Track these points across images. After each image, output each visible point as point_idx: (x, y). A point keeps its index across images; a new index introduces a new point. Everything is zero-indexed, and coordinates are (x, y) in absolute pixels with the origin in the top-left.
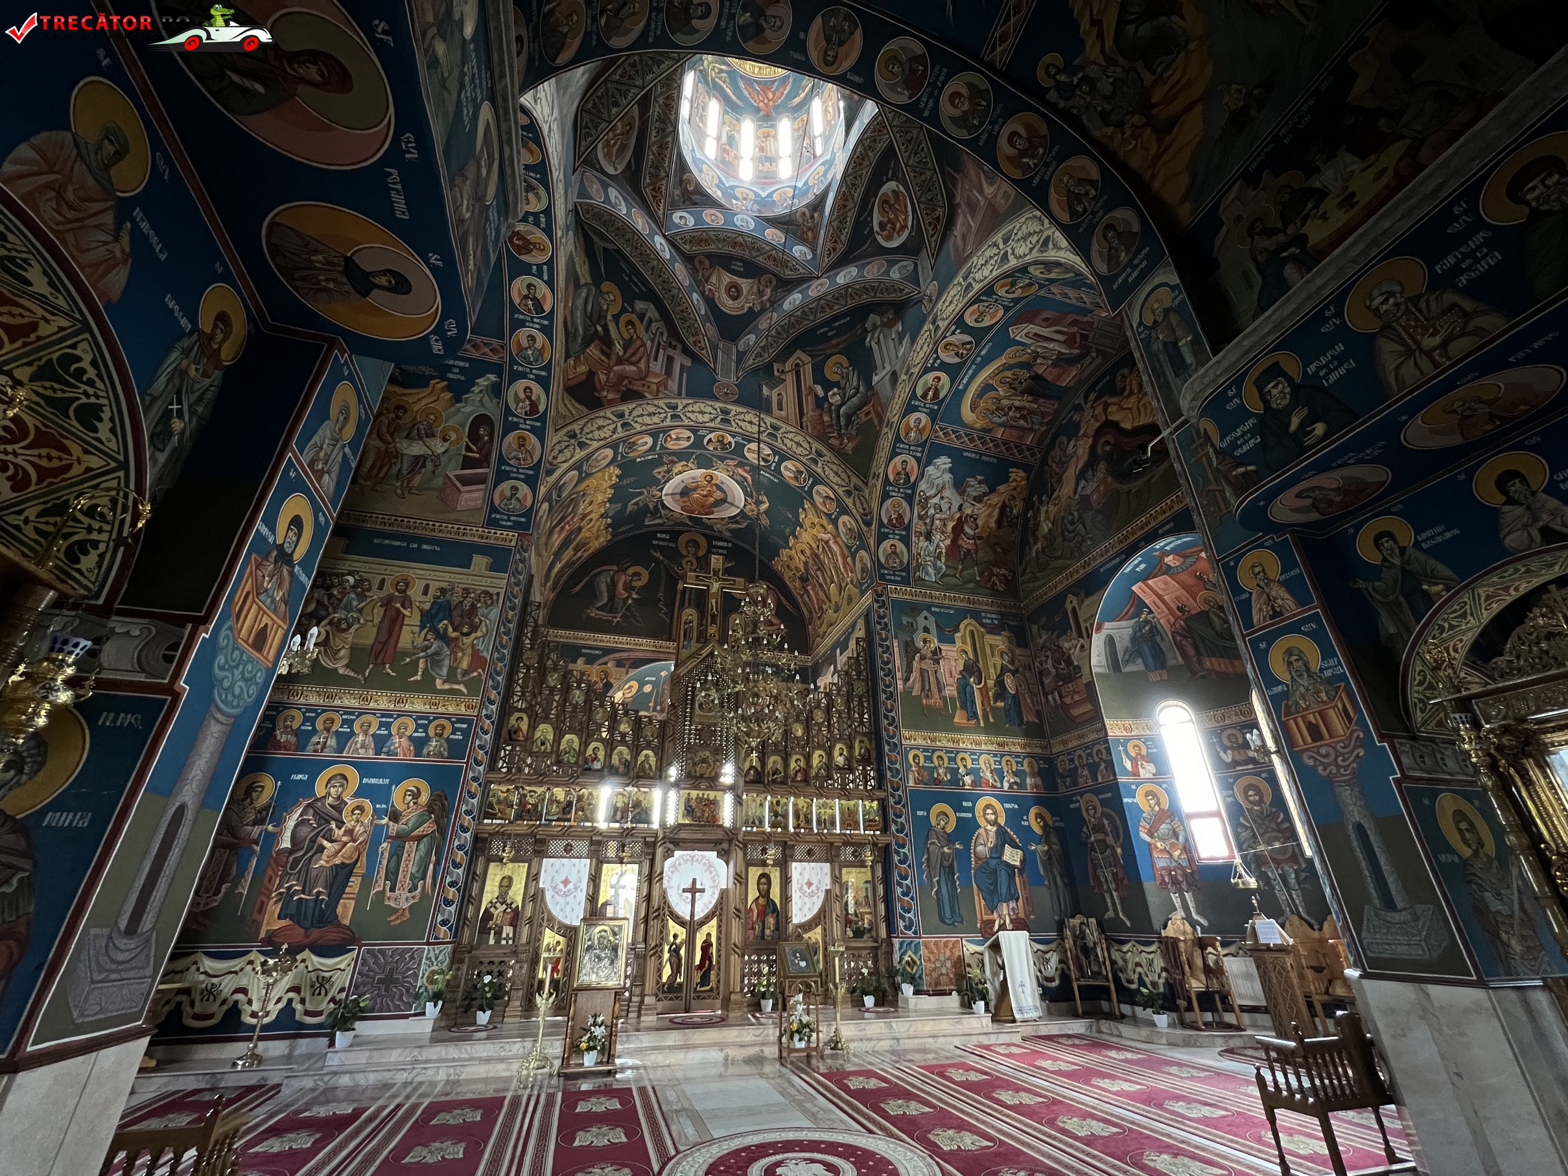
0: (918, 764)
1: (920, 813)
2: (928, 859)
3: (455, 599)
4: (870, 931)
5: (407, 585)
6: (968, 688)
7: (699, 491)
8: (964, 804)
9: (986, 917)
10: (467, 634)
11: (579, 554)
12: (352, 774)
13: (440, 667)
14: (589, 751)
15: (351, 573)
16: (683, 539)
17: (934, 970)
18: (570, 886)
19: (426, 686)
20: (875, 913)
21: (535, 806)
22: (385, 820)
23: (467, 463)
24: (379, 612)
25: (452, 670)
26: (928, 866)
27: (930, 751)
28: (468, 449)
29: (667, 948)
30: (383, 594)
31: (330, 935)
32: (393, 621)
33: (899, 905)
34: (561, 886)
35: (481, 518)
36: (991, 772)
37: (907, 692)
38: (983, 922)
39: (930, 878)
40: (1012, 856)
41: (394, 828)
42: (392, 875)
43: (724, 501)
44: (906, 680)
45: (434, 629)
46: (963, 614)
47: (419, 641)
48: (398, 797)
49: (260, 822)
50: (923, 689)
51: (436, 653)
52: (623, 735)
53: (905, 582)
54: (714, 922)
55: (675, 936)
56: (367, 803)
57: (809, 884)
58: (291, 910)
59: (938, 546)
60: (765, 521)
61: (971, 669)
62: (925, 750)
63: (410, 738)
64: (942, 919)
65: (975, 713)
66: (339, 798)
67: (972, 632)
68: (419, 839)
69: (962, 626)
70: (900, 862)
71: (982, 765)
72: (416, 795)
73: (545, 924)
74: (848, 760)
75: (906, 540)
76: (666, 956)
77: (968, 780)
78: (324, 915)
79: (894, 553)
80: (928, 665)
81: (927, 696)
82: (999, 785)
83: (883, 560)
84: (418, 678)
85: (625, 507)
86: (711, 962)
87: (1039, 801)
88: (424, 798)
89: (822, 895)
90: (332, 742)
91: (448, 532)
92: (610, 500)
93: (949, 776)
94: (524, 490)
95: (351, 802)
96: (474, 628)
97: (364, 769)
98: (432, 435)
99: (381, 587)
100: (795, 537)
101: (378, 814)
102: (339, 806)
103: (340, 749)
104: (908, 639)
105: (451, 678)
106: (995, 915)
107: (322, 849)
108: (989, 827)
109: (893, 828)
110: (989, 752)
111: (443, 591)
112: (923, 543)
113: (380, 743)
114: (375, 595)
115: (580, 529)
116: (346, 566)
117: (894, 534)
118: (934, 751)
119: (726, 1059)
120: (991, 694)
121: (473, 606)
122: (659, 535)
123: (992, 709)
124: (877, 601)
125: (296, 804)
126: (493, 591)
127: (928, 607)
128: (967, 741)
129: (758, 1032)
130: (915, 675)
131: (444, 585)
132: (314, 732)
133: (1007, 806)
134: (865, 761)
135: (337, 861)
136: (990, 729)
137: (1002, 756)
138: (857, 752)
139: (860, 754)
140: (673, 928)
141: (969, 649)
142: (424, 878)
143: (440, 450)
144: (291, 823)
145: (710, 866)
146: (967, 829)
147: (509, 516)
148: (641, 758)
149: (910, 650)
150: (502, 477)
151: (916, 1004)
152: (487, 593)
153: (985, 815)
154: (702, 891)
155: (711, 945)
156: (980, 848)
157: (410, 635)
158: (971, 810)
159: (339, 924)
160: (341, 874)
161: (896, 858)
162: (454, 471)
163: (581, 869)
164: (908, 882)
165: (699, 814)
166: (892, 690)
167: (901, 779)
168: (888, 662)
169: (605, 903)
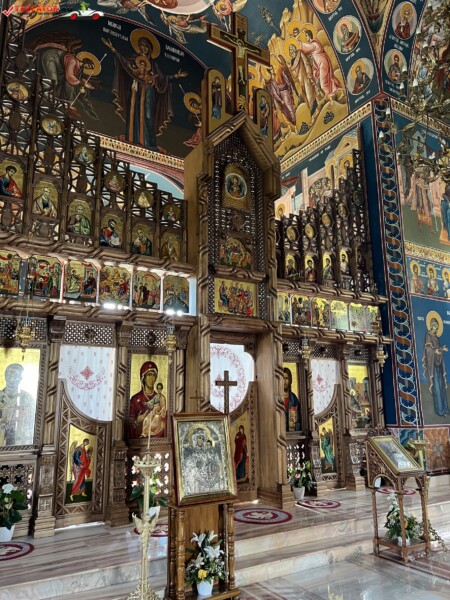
0: (416, 273)
1: (420, 318)
2: (426, 359)
4: (369, 421)
6: (449, 212)
8: (448, 313)
14: (105, 224)
16: (135, 35)
18: (93, 378)
20: (373, 406)
26: (426, 365)
27: (424, 264)
33: (400, 400)
34: (82, 378)
37: (407, 206)
39: (427, 374)
44: (407, 194)
50: (418, 205)
54: (247, 415)
57: (320, 380)
62: (421, 262)
64: (436, 410)
70: (402, 361)
73: (69, 421)
74: (350, 266)
75: (407, 55)
77: (449, 292)
79: (397, 65)
81: (421, 213)
83: (387, 70)
86: (245, 454)
93: (437, 288)
104: (407, 155)
109: (396, 330)
117: (399, 44)
118: (427, 264)
119: (331, 562)
122: (110, 23)
124: (378, 113)
128: (448, 258)
129: (341, 528)
130: (412, 191)
134: (362, 269)
138: (356, 260)
139: (358, 262)
145: (235, 360)
149: (408, 166)
154: (235, 384)
155: (244, 436)
161: (399, 358)
163: (103, 359)
164: (411, 379)
165: (234, 305)
166: (394, 201)
167: (403, 287)
168: (390, 175)
169: (135, 397)
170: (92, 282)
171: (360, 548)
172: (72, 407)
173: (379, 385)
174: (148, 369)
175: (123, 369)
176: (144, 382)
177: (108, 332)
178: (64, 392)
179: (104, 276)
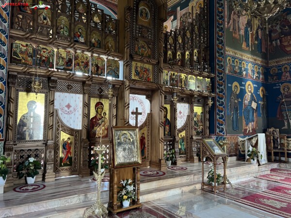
0: (230, 63)
1: (229, 85)
2: (231, 104)
4: (202, 132)
6: (248, 32)
8: (243, 83)
9: (245, 128)
18: (71, 109)
26: (230, 107)
33: (217, 123)
36: (251, 71)
38: (244, 130)
39: (231, 112)
40: (254, 105)
44: (228, 23)
54: (146, 128)
57: (180, 113)
61: (249, 24)
62: (233, 58)
64: (233, 128)
65: (249, 44)
71: (249, 68)
73: (60, 129)
77: (244, 73)
80: (236, 17)
81: (235, 33)
82: (253, 77)
86: (144, 145)
87: (263, 85)
93: (239, 71)
106: (248, 128)
108: (249, 93)
109: (218, 90)
118: (235, 59)
119: (182, 192)
123: (254, 44)
128: (245, 56)
129: (187, 178)
130: (231, 21)
136: (252, 53)
139: (202, 56)
145: (141, 103)
146: (243, 93)
149: (230, 8)
153: (248, 88)
154: (141, 114)
155: (144, 138)
156: (246, 101)
161: (218, 104)
163: (77, 100)
164: (223, 113)
165: (141, 75)
166: (222, 26)
167: (223, 69)
169: (93, 118)
170: (70, 61)
171: (195, 187)
172: (62, 122)
173: (208, 116)
174: (99, 105)
175: (87, 105)
176: (97, 112)
177: (78, 86)
178: (57, 115)
179: (76, 58)
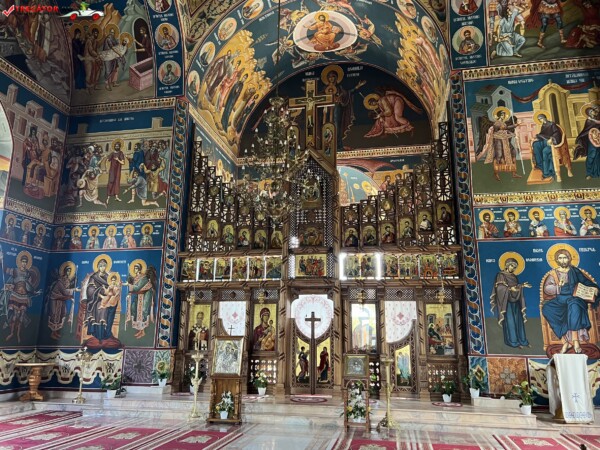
1: (489, 261)
2: (496, 297)
3: (146, 148)
4: (451, 349)
5: (120, 146)
6: (545, 150)
7: (320, 31)
8: (535, 251)
9: (552, 342)
10: (155, 170)
11: (251, 102)
12: (108, 259)
13: (143, 193)
14: (240, 234)
15: (92, 144)
17: (499, 380)
19: (137, 205)
20: (454, 337)
21: (209, 271)
22: (127, 283)
23: (140, 56)
24: (108, 164)
25: (149, 193)
26: (495, 302)
27: (499, 209)
28: (138, 47)
29: (297, 355)
30: (109, 153)
31: (111, 343)
32: (116, 168)
33: (470, 332)
34: (232, 318)
35: (154, 93)
36: (567, 221)
37: (480, 162)
38: (549, 346)
39: (497, 310)
40: (585, 292)
41: (131, 287)
42: (134, 312)
43: (341, 34)
44: (479, 152)
45: (137, 170)
46: (542, 80)
47: (131, 179)
48: (132, 270)
49: (72, 287)
50: (496, 156)
51: (140, 185)
52: (261, 222)
53: (481, 63)
54: (328, 340)
55: (303, 348)
56: (117, 275)
57: (401, 316)
58: (93, 330)
59: (516, 20)
60: (378, 41)
61: (551, 131)
62: (496, 209)
63: (133, 236)
64: (507, 342)
66: (104, 272)
67: (553, 97)
68: (144, 292)
69: (542, 92)
70: (471, 299)
71: (557, 216)
72: (140, 268)
74: (431, 224)
75: (480, 24)
76: (298, 360)
77: (540, 231)
78: (106, 334)
79: (469, 39)
80: (502, 135)
81: (500, 163)
82: (575, 232)
83: (457, 48)
84: (133, 201)
85: (270, 58)
86: (327, 365)
88: (144, 270)
89: (410, 323)
90: (97, 242)
91: (137, 106)
92: (256, 57)
93: (520, 229)
94: (175, 65)
95: (110, 275)
96: (158, 166)
97: (114, 255)
98: (116, 44)
99: (107, 150)
100: (402, 48)
101: (123, 280)
102: (104, 278)
103: (101, 246)
104: (482, 115)
105: (149, 199)
106: (563, 341)
107: (100, 299)
108: (561, 269)
109: (466, 273)
110: (565, 204)
111: (138, 144)
112: (499, 21)
113: (119, 240)
114: (105, 154)
115: (241, 84)
116: (89, 140)
117: (467, 21)
120: (571, 151)
121: (156, 151)
122: (307, 74)
123: (571, 164)
124: (453, 87)
125: (86, 276)
126: (165, 139)
127: (503, 82)
128: (540, 197)
130: (488, 147)
131: (138, 141)
132: (88, 237)
133: (582, 249)
134: (446, 222)
135: (108, 305)
136: (566, 184)
137: (580, 206)
138: (439, 217)
139: (442, 218)
140: (301, 343)
141: (549, 113)
142: (149, 314)
143: (123, 53)
144: (85, 287)
146: (536, 272)
147: (169, 86)
148: (273, 236)
149: (483, 125)
150: (160, 60)
151: (481, 403)
152: (163, 141)
153: (556, 259)
154: (319, 320)
155: (327, 354)
156: (550, 287)
157: (125, 176)
158: (543, 255)
159: (114, 338)
160: (111, 311)
161: (469, 297)
162: (134, 65)
163: (241, 307)
164: (477, 314)
165: (309, 270)
166: (465, 162)
167: (471, 235)
168: (462, 139)
169: (257, 328)
171: (336, 422)
173: (458, 319)
174: (265, 312)
176: (262, 320)
